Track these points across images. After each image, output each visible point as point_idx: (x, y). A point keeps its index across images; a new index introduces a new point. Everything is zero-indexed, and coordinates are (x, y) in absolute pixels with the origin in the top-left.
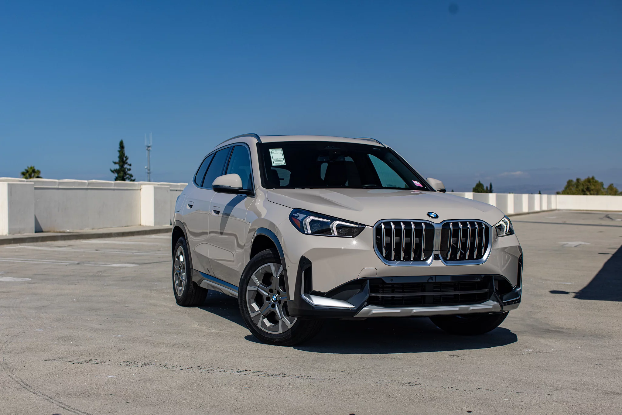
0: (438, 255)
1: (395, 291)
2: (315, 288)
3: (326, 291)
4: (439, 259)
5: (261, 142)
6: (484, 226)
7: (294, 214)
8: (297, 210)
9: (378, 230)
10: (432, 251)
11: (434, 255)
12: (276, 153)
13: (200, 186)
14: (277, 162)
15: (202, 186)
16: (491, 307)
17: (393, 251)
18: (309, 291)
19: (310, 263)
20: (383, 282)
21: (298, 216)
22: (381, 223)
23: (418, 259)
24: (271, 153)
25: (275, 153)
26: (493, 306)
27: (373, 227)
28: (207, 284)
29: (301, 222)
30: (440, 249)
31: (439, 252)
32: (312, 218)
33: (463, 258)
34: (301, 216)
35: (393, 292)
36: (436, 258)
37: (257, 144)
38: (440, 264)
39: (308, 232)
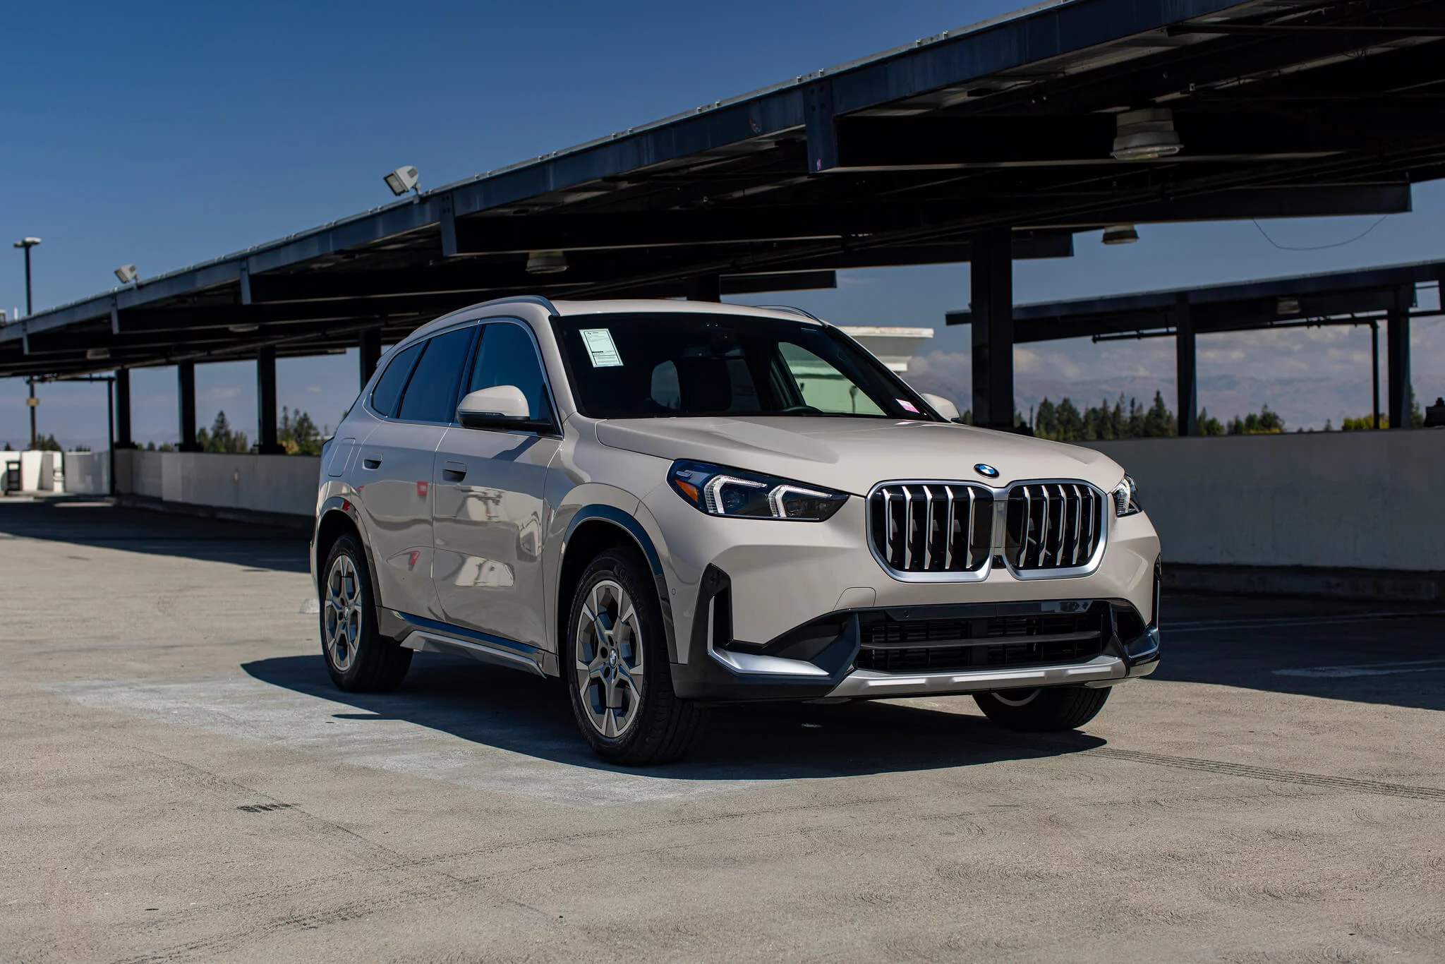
0: (1000, 557)
1: (909, 638)
2: (739, 634)
3: (762, 640)
4: (1002, 566)
5: (556, 314)
6: (1091, 493)
7: (678, 473)
8: (683, 464)
9: (876, 504)
10: (989, 547)
11: (994, 558)
12: (596, 338)
13: (392, 417)
14: (604, 360)
15: (398, 417)
16: (1109, 669)
17: (907, 549)
18: (725, 641)
19: (727, 579)
20: (889, 619)
21: (689, 478)
22: (882, 488)
23: (959, 566)
24: (584, 340)
25: (593, 338)
26: (1113, 666)
27: (866, 497)
28: (424, 641)
29: (700, 489)
30: (1004, 545)
31: (1001, 552)
32: (724, 479)
33: (1049, 563)
34: (698, 477)
35: (903, 639)
36: (997, 564)
37: (550, 318)
38: (1004, 576)
39: (717, 512)
